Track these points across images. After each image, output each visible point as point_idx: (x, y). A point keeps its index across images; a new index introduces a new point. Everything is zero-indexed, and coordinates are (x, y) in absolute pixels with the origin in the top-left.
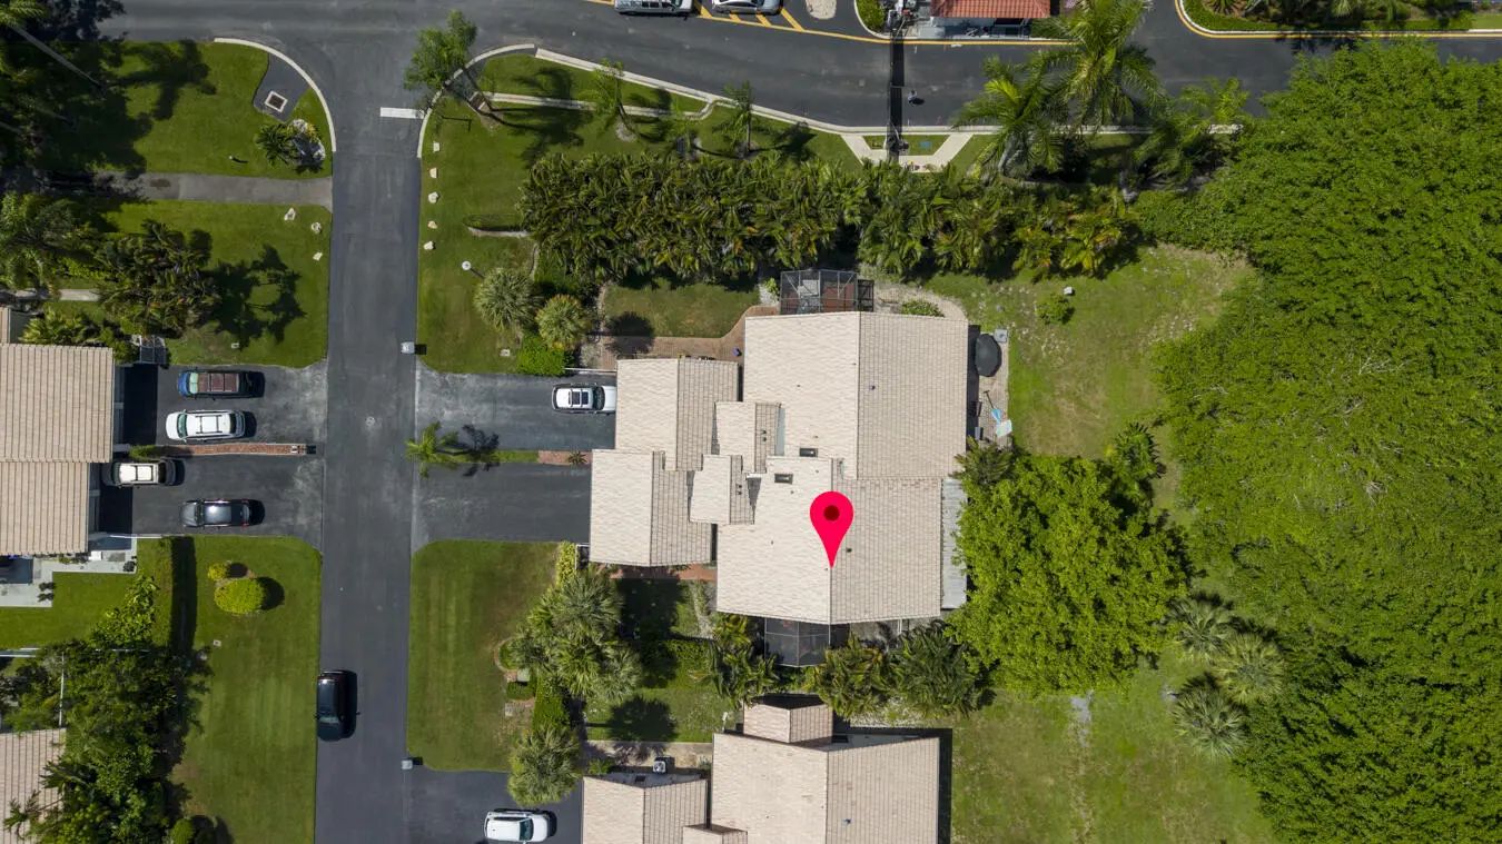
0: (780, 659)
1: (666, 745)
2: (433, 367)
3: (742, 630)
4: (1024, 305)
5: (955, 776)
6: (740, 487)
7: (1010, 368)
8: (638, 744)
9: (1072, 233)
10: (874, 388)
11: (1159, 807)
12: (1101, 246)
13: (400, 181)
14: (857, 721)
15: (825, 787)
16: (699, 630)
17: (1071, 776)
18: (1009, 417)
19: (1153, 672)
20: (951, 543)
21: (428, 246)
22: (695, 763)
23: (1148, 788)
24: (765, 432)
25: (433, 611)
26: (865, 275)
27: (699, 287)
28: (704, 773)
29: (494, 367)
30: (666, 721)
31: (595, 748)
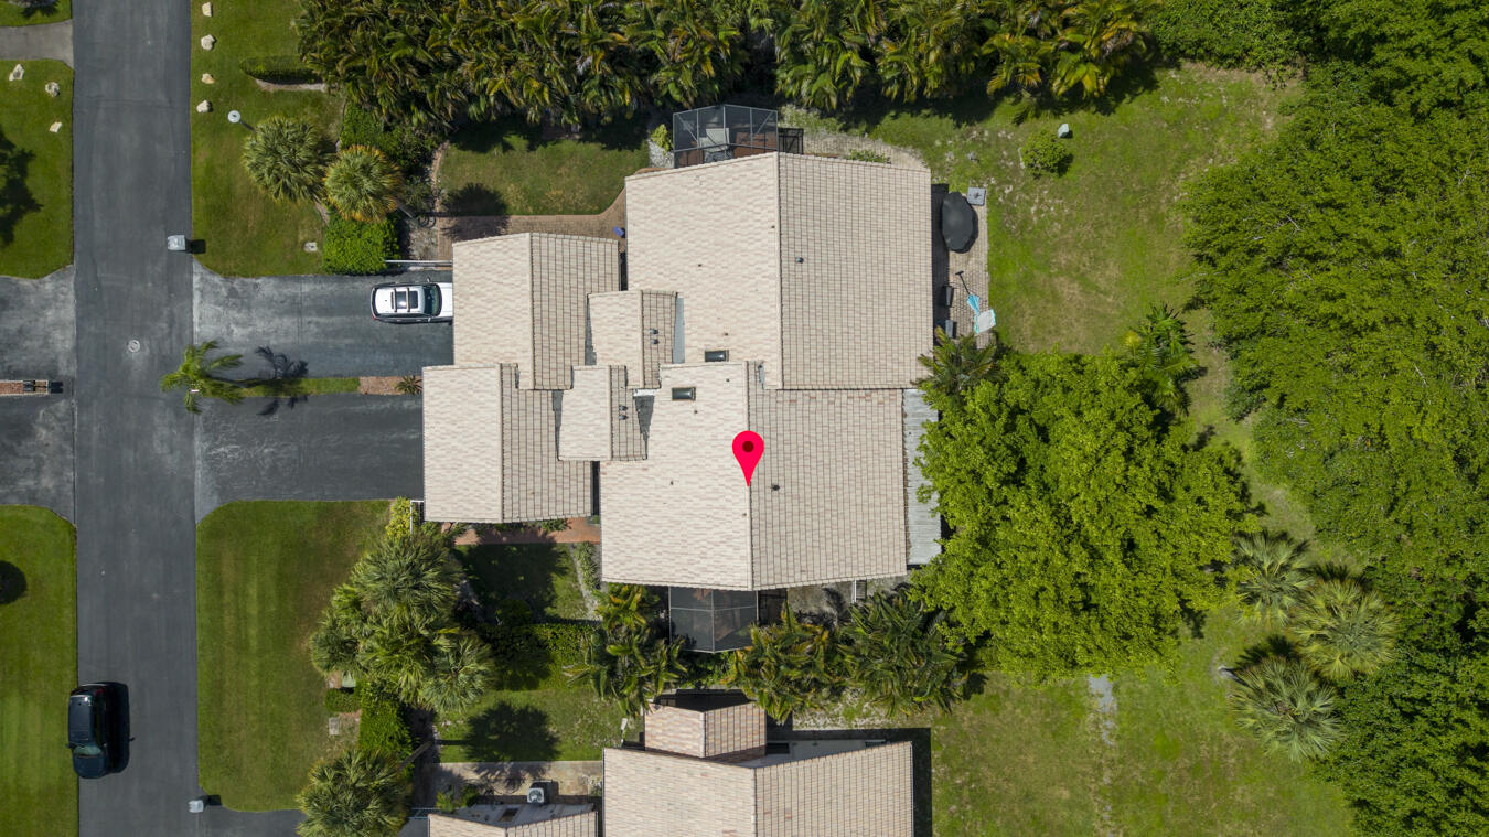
0: (690, 643)
1: (546, 766)
2: (215, 270)
3: (634, 606)
4: (1005, 153)
5: (937, 792)
6: (625, 408)
7: (989, 239)
8: (508, 766)
10: (801, 261)
11: (1212, 823)
13: (162, 21)
14: (803, 724)
15: (753, 818)
16: (585, 609)
17: (1092, 787)
18: (991, 305)
19: (1198, 641)
20: (917, 478)
21: (203, 107)
22: (586, 788)
23: (1197, 798)
24: (656, 332)
25: (228, 598)
26: (790, 122)
27: (567, 145)
28: (595, 802)
29: (295, 267)
30: (544, 734)
31: (449, 773)
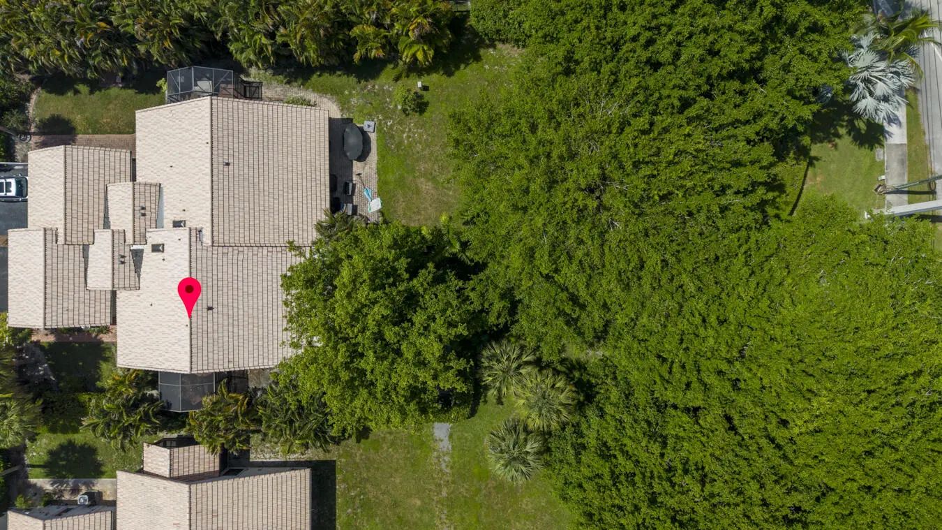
0: (168, 405)
1: (95, 481)
4: (388, 100)
5: (340, 500)
6: (123, 257)
7: (378, 154)
8: (71, 481)
10: (228, 164)
11: (508, 521)
14: (256, 457)
15: (188, 516)
17: (435, 498)
18: (379, 195)
23: (499, 505)
26: (254, 78)
27: (114, 91)
28: (113, 506)
30: (95, 461)
31: (35, 485)
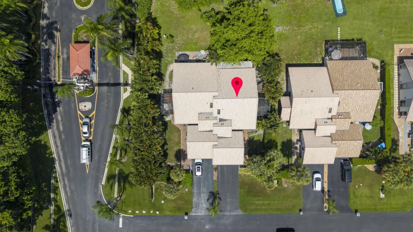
0: (268, 111)
1: (293, 142)
2: (191, 210)
3: (261, 122)
4: (169, 48)
5: (298, 62)
6: (221, 124)
7: (186, 51)
8: (293, 149)
9: (149, 36)
10: (193, 88)
11: (305, 7)
12: (152, 27)
13: (139, 221)
14: (285, 90)
15: (303, 98)
16: (261, 134)
17: (297, 31)
18: (200, 51)
19: (268, 10)
20: (235, 66)
21: (158, 213)
22: (298, 134)
23: (300, 10)
24: (206, 117)
25: (259, 208)
26: (162, 92)
27: (167, 137)
28: (300, 131)
29: (191, 193)
30: (286, 142)
31: (295, 161)
